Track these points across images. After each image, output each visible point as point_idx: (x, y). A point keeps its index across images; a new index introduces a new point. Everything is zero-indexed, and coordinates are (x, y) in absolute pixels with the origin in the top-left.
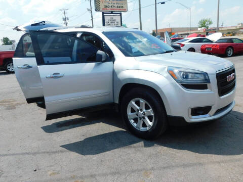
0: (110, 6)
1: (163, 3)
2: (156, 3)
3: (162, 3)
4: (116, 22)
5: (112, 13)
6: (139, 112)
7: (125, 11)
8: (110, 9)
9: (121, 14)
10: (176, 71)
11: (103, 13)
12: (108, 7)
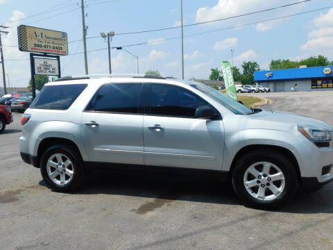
0: (43, 45)
1: (120, 48)
2: (109, 48)
3: (118, 48)
4: (51, 69)
5: (45, 55)
6: (263, 177)
7: (65, 54)
8: (43, 50)
9: (58, 58)
10: (306, 129)
11: (32, 55)
12: (40, 46)
